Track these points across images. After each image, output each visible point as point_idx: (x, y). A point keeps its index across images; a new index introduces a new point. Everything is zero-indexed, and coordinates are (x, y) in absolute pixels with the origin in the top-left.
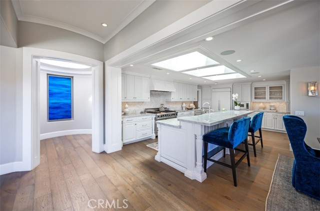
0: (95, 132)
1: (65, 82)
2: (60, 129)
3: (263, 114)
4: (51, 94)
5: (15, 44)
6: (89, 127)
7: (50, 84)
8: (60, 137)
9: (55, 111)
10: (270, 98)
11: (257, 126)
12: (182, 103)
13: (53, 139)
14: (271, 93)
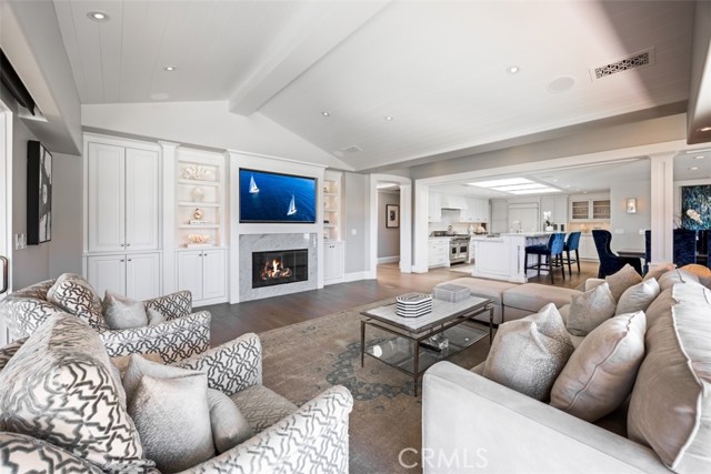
3: (579, 233)
10: (595, 217)
11: (573, 244)
12: (470, 224)
14: (595, 211)
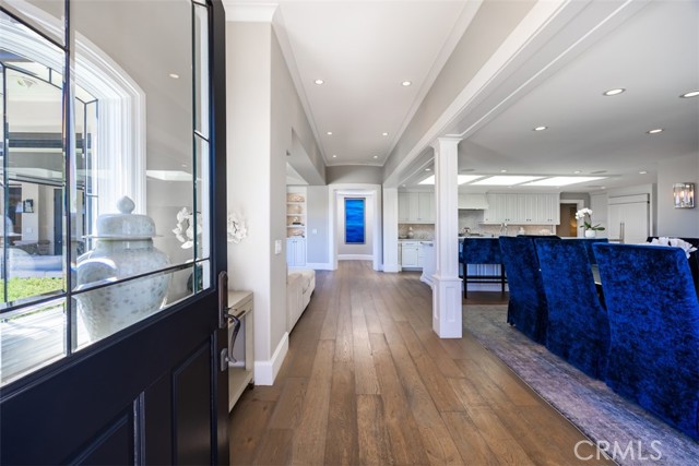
0: (375, 257)
1: (358, 205)
2: (354, 253)
4: (348, 218)
5: (324, 183)
6: (372, 254)
7: (347, 208)
8: (354, 261)
9: (352, 234)
13: (348, 261)
